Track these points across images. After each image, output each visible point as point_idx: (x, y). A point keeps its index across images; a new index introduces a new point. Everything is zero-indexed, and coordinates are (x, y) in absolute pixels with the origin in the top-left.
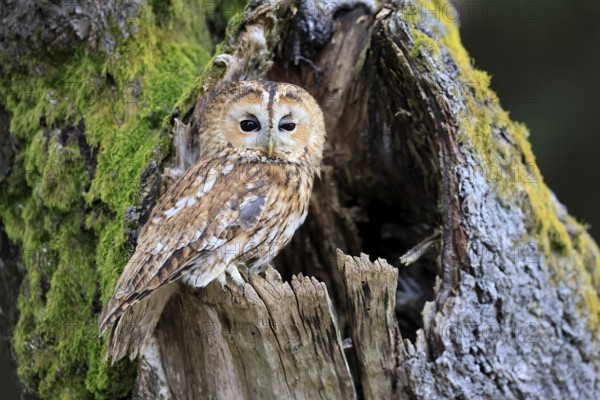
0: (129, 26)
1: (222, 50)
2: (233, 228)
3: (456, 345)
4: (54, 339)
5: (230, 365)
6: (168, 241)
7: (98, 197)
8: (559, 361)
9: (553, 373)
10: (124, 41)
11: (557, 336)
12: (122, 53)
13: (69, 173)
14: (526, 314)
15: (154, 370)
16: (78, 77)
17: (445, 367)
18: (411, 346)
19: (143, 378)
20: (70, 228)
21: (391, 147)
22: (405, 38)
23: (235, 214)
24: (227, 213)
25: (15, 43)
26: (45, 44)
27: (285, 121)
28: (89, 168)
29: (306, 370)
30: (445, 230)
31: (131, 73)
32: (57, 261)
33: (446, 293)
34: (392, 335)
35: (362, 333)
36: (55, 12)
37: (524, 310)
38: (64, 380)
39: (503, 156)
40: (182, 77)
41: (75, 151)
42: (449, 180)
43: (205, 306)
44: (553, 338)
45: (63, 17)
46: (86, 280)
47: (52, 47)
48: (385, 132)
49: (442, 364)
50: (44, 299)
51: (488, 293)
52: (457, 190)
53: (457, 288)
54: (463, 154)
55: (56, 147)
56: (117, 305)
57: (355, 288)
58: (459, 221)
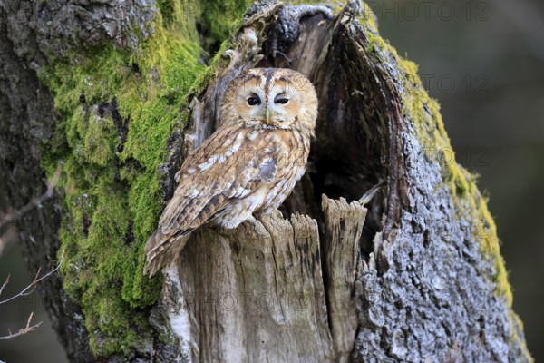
0: (148, 28)
1: (227, 46)
2: (255, 181)
3: (397, 264)
4: (94, 261)
5: (233, 281)
6: (203, 189)
7: (130, 156)
8: (461, 274)
9: (457, 284)
10: (145, 39)
11: (460, 256)
12: (144, 48)
13: (106, 137)
14: (440, 241)
15: (174, 284)
16: (109, 66)
17: (389, 280)
18: (366, 265)
19: (166, 291)
20: (106, 179)
21: (343, 118)
22: (363, 37)
23: (257, 171)
24: (250, 170)
25: (59, 40)
26: (82, 41)
27: (279, 98)
28: (121, 133)
29: (293, 284)
30: (391, 179)
31: (152, 63)
32: (96, 203)
33: (390, 226)
34: (355, 257)
35: (334, 256)
36: (91, 17)
37: (439, 237)
38: (102, 292)
39: (428, 124)
40: (187, 66)
41: (110, 121)
42: (396, 143)
43: (220, 237)
44: (457, 258)
45: (97, 21)
46: (119, 217)
47: (87, 43)
48: (340, 107)
49: (387, 278)
50: (86, 232)
51: (420, 225)
52: (403, 150)
53: (399, 222)
54: (406, 123)
55: (95, 119)
56: (165, 239)
57: (335, 223)
58: (403, 173)
